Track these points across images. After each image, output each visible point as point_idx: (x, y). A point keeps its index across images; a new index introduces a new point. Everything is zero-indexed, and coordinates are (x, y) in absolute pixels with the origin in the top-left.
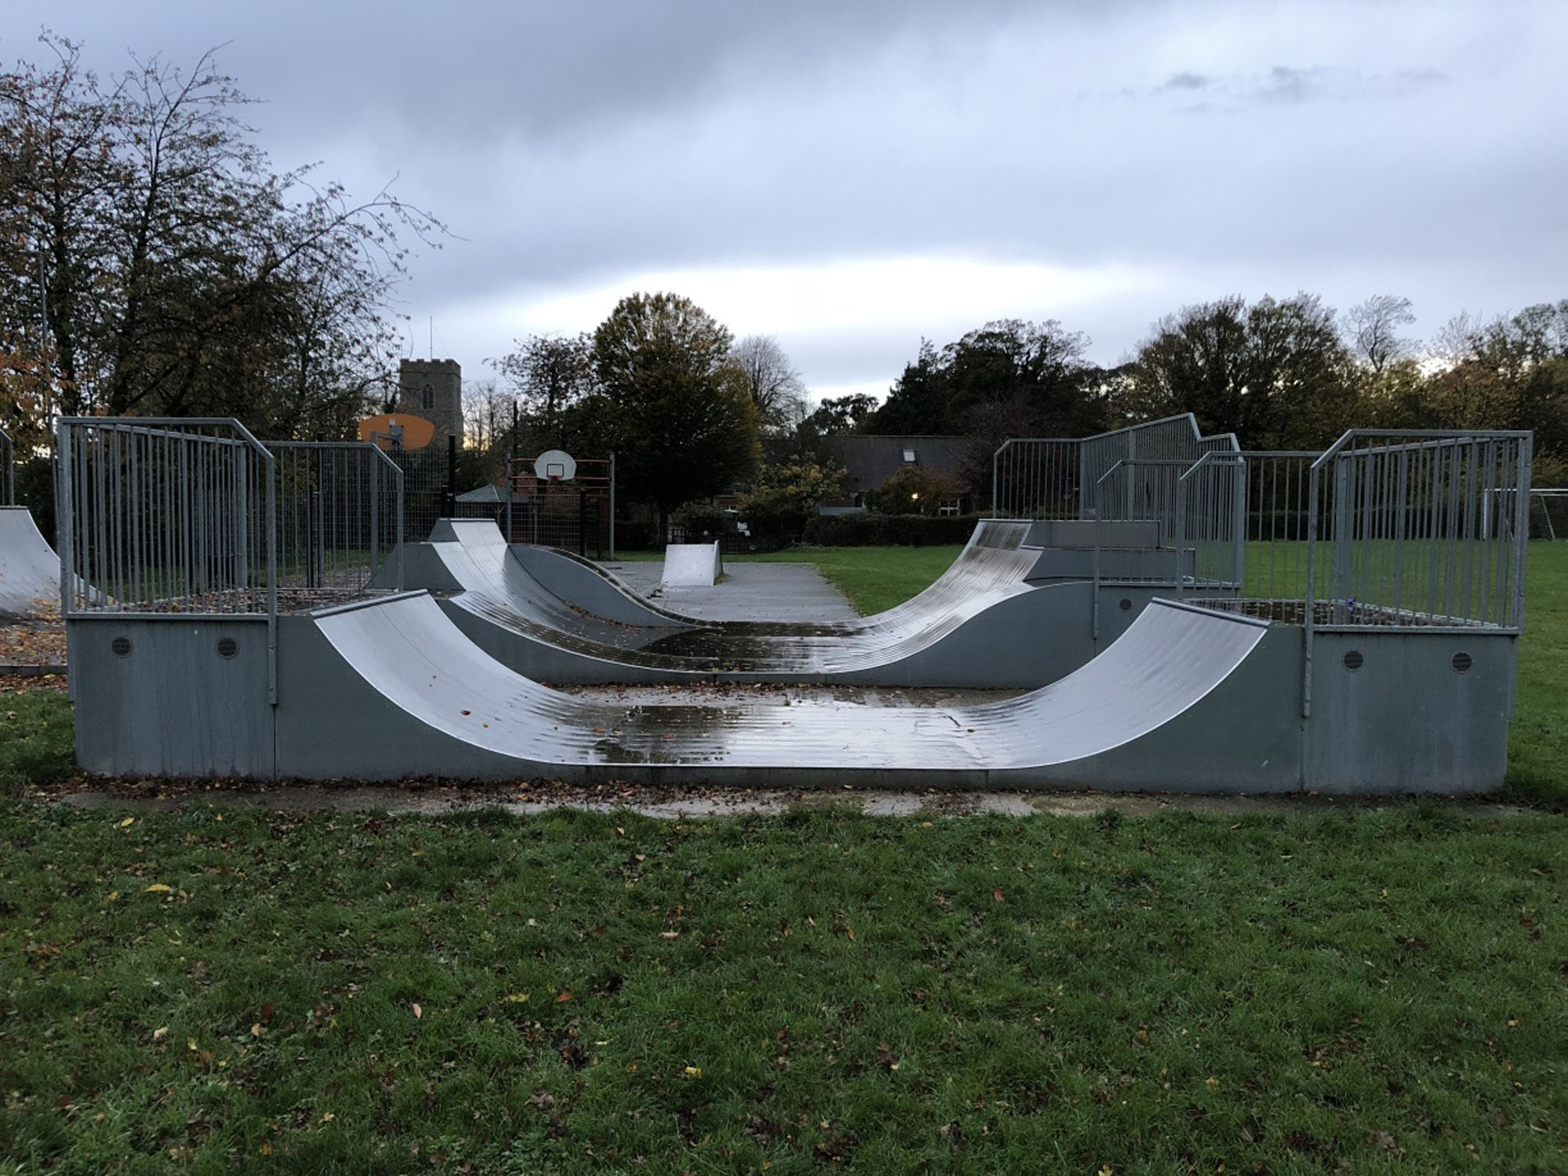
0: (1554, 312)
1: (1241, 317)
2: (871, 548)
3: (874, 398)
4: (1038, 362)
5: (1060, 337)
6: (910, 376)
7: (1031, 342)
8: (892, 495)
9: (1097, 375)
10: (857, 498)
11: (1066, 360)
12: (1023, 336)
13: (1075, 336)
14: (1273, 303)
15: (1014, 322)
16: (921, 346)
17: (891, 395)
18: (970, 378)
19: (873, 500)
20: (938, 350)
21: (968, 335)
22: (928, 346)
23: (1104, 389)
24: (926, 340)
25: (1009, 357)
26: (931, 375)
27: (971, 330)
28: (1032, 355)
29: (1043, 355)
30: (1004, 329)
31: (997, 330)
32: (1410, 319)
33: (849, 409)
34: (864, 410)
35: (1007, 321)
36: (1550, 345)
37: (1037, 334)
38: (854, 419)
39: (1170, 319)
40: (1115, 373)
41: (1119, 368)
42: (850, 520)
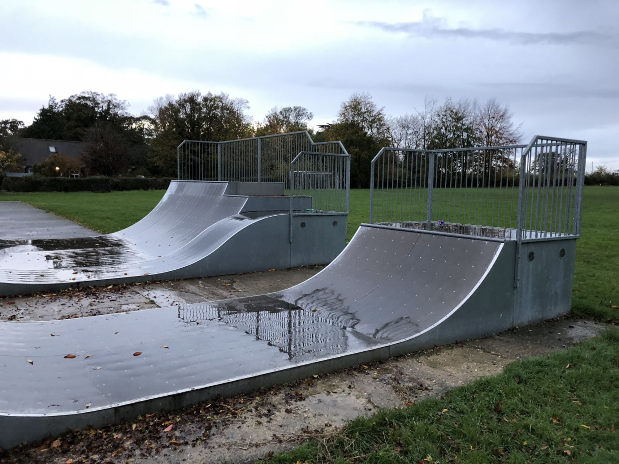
0: (292, 110)
1: (200, 100)
2: (42, 193)
3: (22, 122)
4: (107, 111)
5: (116, 102)
6: (44, 112)
7: (103, 102)
8: (47, 167)
9: (131, 119)
10: (25, 168)
11: (120, 112)
12: (99, 99)
13: (122, 102)
14: (212, 95)
15: (95, 93)
16: (49, 99)
17: (35, 121)
18: (75, 115)
19: (36, 170)
20: (58, 101)
21: (73, 97)
22: (53, 99)
23: (134, 126)
24: (52, 96)
25: (93, 108)
26: (54, 113)
27: (74, 94)
28: (104, 108)
29: (109, 109)
30: (90, 95)
31: (87, 96)
32: (249, 108)
33: (8, 126)
34: (17, 127)
35: (91, 92)
36: (291, 122)
37: (106, 99)
38: (11, 131)
39: (161, 99)
40: (139, 119)
41: (141, 117)
42: (27, 179)
